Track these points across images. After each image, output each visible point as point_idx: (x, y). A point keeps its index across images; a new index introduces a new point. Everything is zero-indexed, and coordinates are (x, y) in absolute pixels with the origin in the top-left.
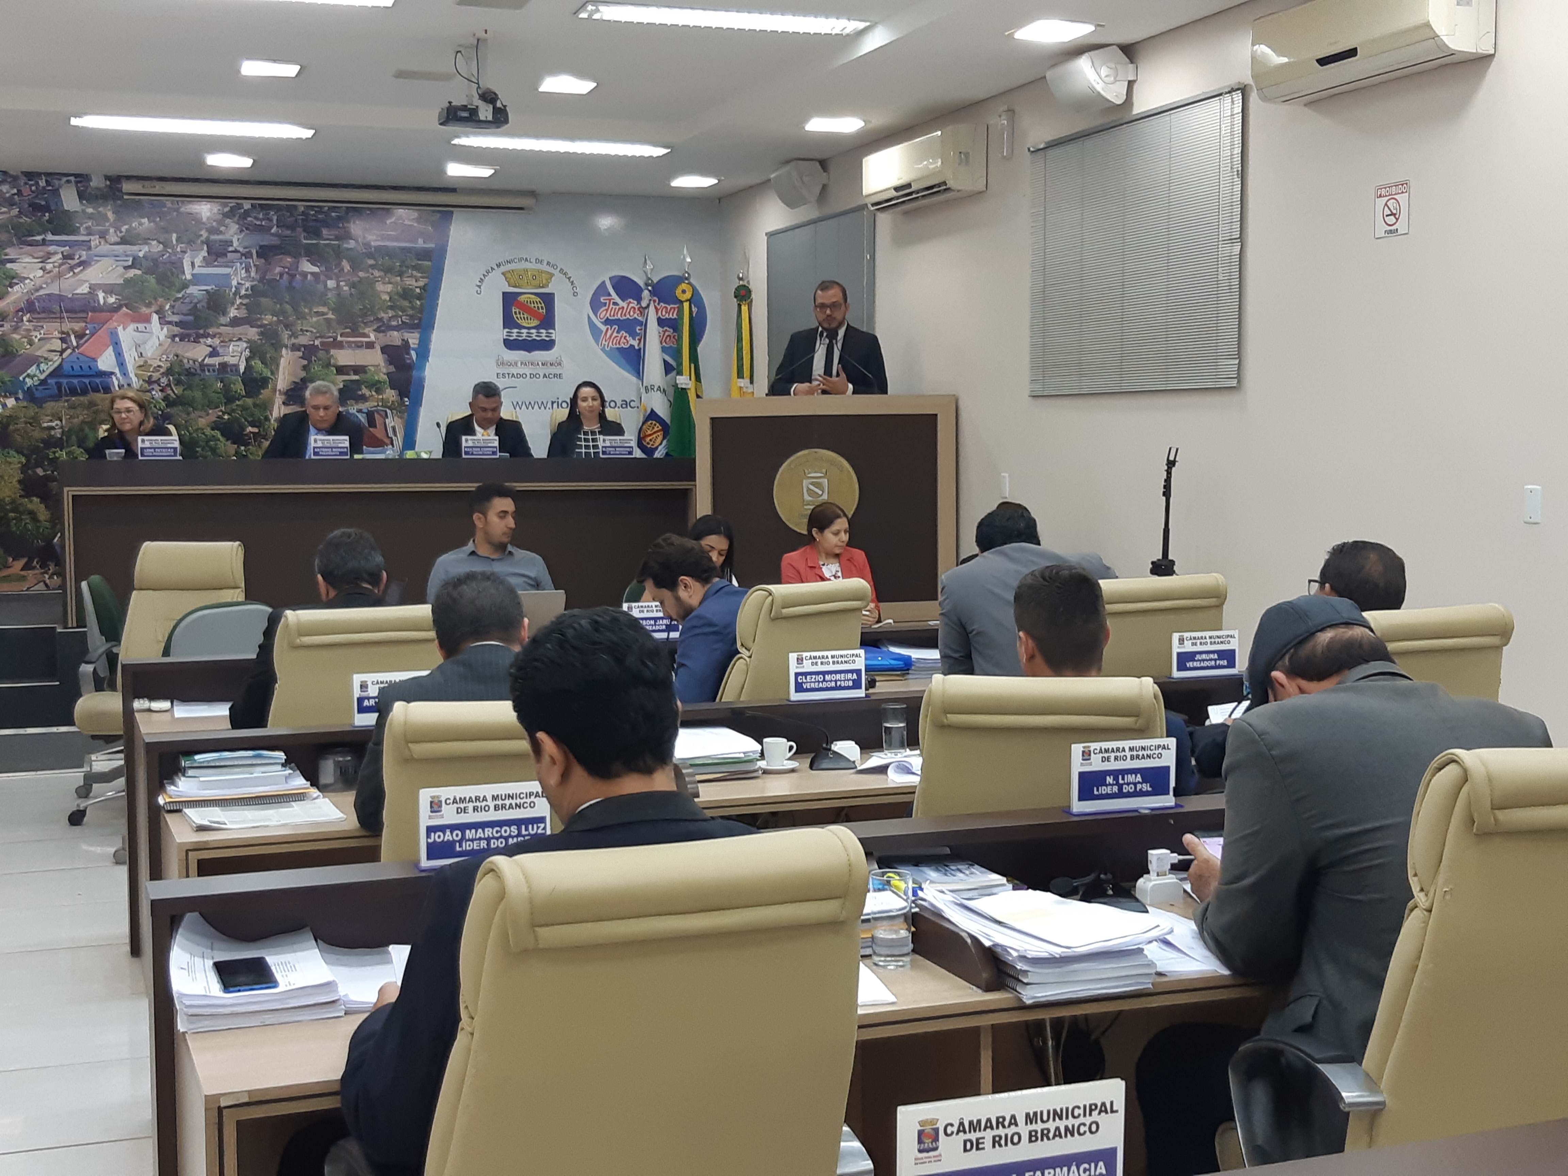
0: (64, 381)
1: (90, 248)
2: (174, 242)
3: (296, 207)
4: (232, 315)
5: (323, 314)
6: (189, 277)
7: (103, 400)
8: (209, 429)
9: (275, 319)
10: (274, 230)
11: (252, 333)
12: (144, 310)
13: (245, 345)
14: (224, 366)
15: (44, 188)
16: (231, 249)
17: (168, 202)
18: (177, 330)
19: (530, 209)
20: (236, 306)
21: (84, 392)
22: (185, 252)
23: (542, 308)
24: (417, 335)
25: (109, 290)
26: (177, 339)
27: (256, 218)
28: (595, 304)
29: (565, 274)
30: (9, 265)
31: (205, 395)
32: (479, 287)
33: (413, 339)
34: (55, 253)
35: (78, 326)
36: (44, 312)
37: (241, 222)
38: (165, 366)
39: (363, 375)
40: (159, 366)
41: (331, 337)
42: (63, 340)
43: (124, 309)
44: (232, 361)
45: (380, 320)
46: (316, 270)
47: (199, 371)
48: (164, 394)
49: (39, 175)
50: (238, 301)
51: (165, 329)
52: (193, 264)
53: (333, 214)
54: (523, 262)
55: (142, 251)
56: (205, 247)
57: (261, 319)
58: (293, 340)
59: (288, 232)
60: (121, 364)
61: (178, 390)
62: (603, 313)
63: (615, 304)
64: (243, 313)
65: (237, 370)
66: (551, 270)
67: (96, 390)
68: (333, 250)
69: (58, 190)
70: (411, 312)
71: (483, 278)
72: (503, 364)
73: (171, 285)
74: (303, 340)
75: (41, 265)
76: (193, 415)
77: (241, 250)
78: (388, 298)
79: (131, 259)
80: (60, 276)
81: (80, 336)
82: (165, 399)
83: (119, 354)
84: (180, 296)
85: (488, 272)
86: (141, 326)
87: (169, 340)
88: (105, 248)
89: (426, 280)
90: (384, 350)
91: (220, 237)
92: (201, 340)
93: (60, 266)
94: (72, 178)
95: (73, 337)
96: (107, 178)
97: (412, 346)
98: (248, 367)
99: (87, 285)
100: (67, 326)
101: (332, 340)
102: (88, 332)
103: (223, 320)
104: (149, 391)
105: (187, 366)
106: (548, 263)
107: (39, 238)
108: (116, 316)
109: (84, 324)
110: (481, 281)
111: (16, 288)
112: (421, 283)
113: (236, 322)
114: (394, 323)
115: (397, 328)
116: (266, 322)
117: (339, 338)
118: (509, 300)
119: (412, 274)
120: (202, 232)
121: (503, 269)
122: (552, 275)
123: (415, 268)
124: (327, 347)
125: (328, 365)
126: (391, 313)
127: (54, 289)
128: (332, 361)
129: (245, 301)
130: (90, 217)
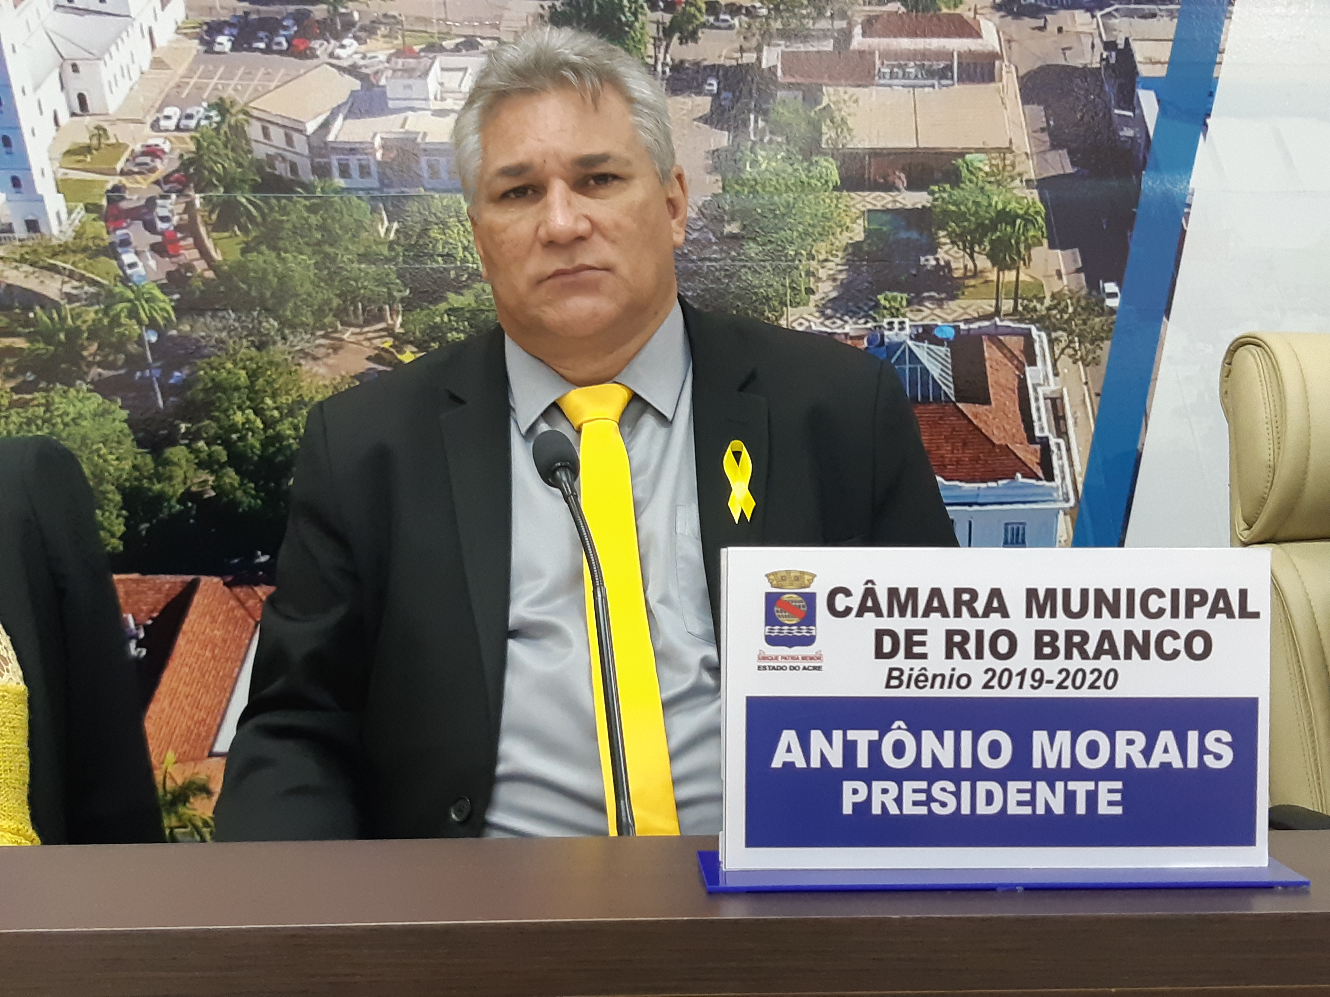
14: (403, 152)
24: (1166, 26)
31: (328, 269)
33: (1151, 43)
38: (174, 149)
39: (945, 192)
41: (825, 34)
47: (307, 176)
61: (223, 249)
82: (174, 282)
87: (195, 44)
90: (1033, 86)
92: (318, 46)
101: (828, 46)
117: (858, 41)
124: (809, 76)
125: (812, 149)
128: (828, 133)
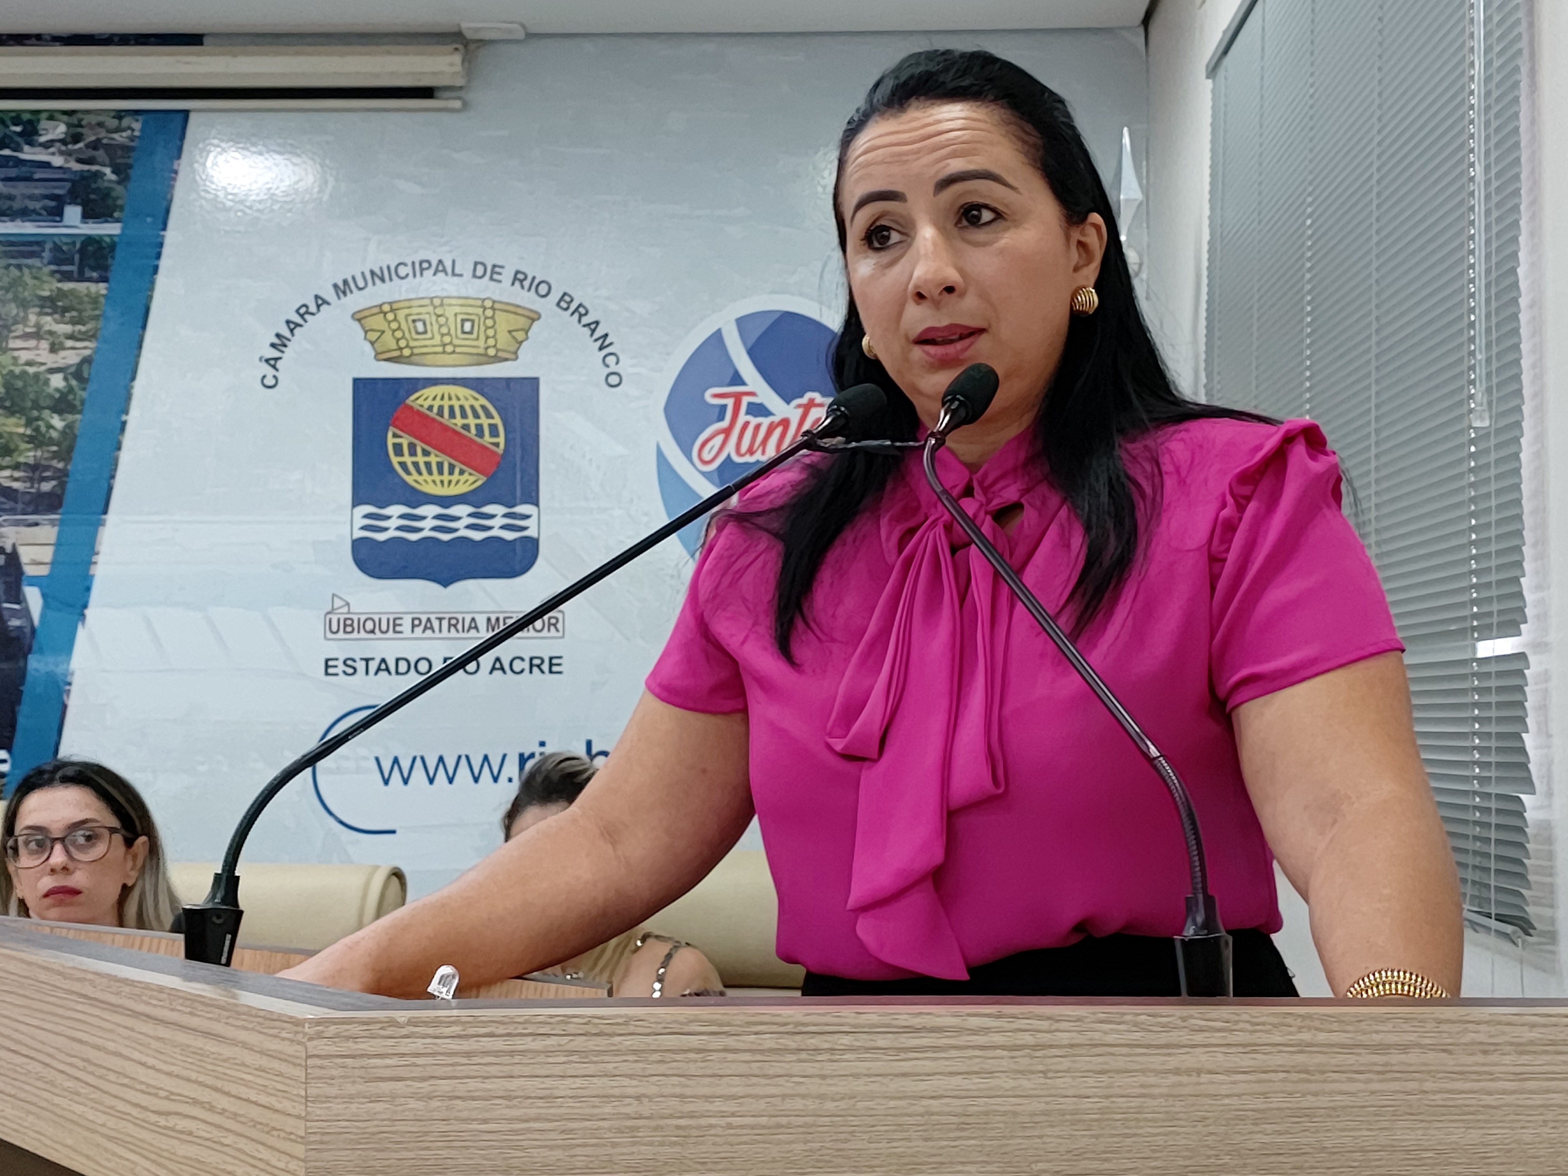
19: (453, 92)
23: (494, 430)
24: (49, 532)
28: (686, 414)
29: (581, 312)
32: (272, 362)
33: (36, 546)
54: (428, 273)
62: (712, 443)
63: (758, 410)
66: (526, 299)
71: (287, 333)
72: (348, 626)
85: (303, 312)
89: (86, 348)
97: (30, 570)
106: (519, 278)
110: (280, 343)
112: (70, 358)
118: (375, 405)
119: (38, 326)
121: (357, 301)
122: (534, 317)
123: (50, 305)
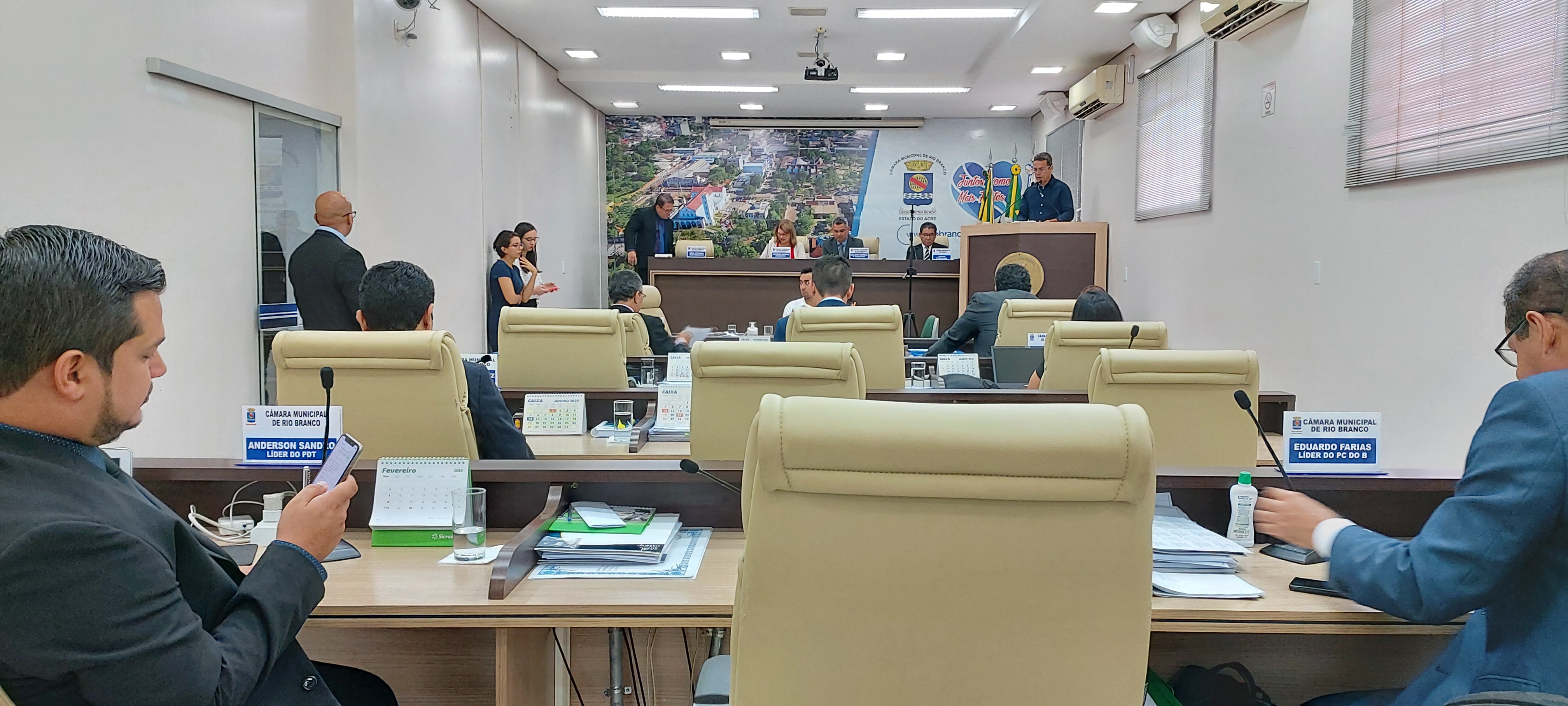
0: (680, 222)
1: (694, 154)
2: (735, 150)
3: (796, 130)
4: (762, 188)
5: (809, 187)
6: (741, 168)
7: (698, 231)
8: (749, 247)
9: (784, 189)
10: (785, 143)
11: (772, 197)
12: (719, 185)
13: (768, 203)
14: (758, 214)
15: (673, 124)
16: (763, 153)
17: (733, 130)
18: (735, 196)
19: (921, 127)
20: (764, 183)
21: (689, 227)
22: (740, 156)
23: (926, 181)
24: (857, 197)
25: (702, 175)
26: (735, 200)
27: (776, 137)
28: (956, 179)
29: (940, 162)
30: (655, 163)
31: (748, 229)
32: (892, 170)
33: (855, 199)
34: (677, 157)
35: (686, 194)
36: (671, 187)
37: (768, 139)
38: (728, 214)
40: (726, 214)
42: (680, 201)
43: (710, 185)
44: (762, 211)
45: (838, 189)
46: (806, 163)
47: (745, 217)
48: (727, 229)
49: (671, 117)
50: (766, 180)
51: (729, 195)
52: (744, 161)
53: (816, 134)
54: (917, 156)
55: (719, 155)
56: (750, 152)
57: (777, 190)
58: (792, 201)
59: (792, 144)
60: (707, 213)
61: (734, 226)
62: (961, 184)
63: (967, 178)
64: (767, 187)
65: (764, 216)
66: (932, 160)
67: (694, 226)
68: (815, 153)
69: (679, 125)
70: (853, 185)
72: (902, 212)
73: (733, 172)
74: (797, 200)
75: (670, 163)
76: (741, 240)
77: (768, 153)
78: (842, 177)
79: (713, 159)
80: (679, 168)
81: (688, 199)
82: (728, 231)
83: (706, 208)
84: (737, 178)
85: (896, 162)
86: (717, 194)
87: (731, 201)
88: (701, 154)
89: (863, 168)
90: (839, 205)
91: (758, 147)
92: (747, 201)
93: (680, 163)
94: (686, 119)
95: (684, 199)
96: (704, 118)
97: (854, 203)
98: (770, 215)
99: (692, 173)
100: (682, 194)
101: (812, 200)
102: (691, 197)
103: (758, 190)
104: (720, 227)
105: (739, 214)
106: (930, 157)
107: (670, 149)
108: (706, 189)
109: (690, 193)
110: (893, 167)
111: (658, 174)
112: (860, 170)
113: (764, 191)
114: (845, 191)
115: (847, 194)
116: (779, 191)
117: (816, 200)
118: (908, 177)
119: (856, 164)
120: (749, 145)
122: (932, 163)
123: (857, 161)
124: (809, 204)
125: (810, 213)
126: (844, 186)
127: (675, 175)
128: (812, 212)
129: (769, 180)
130: (694, 138)
